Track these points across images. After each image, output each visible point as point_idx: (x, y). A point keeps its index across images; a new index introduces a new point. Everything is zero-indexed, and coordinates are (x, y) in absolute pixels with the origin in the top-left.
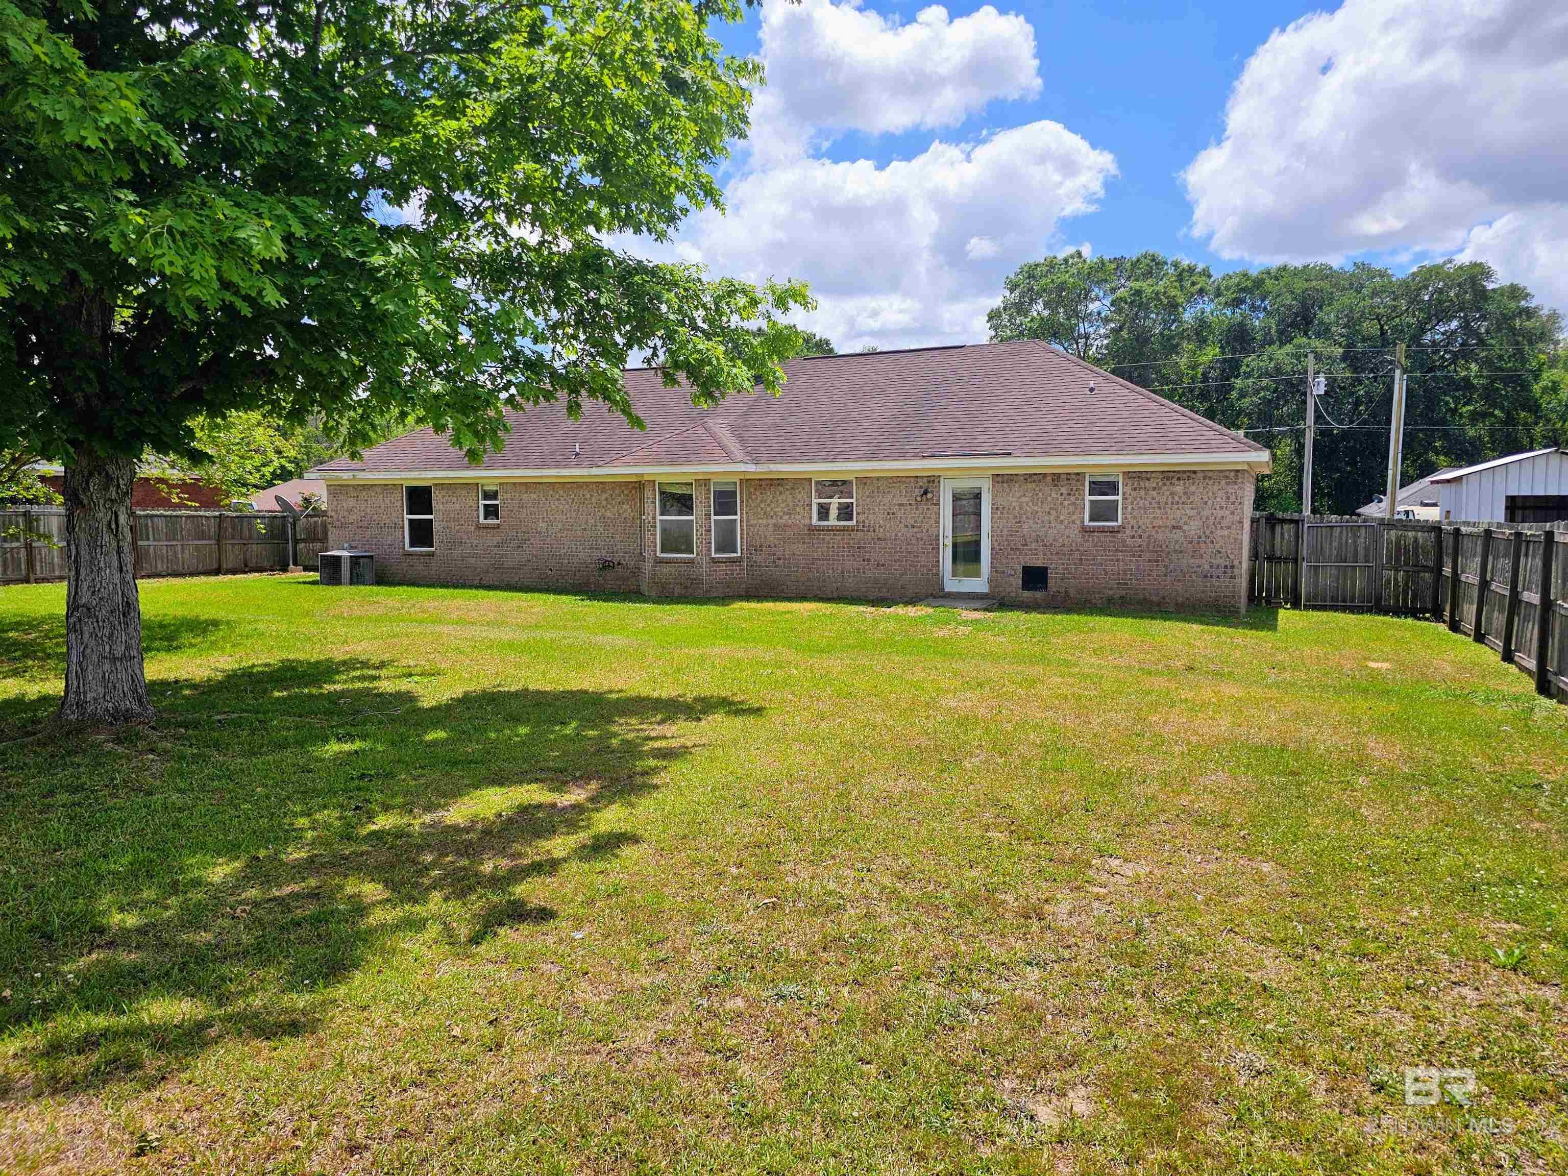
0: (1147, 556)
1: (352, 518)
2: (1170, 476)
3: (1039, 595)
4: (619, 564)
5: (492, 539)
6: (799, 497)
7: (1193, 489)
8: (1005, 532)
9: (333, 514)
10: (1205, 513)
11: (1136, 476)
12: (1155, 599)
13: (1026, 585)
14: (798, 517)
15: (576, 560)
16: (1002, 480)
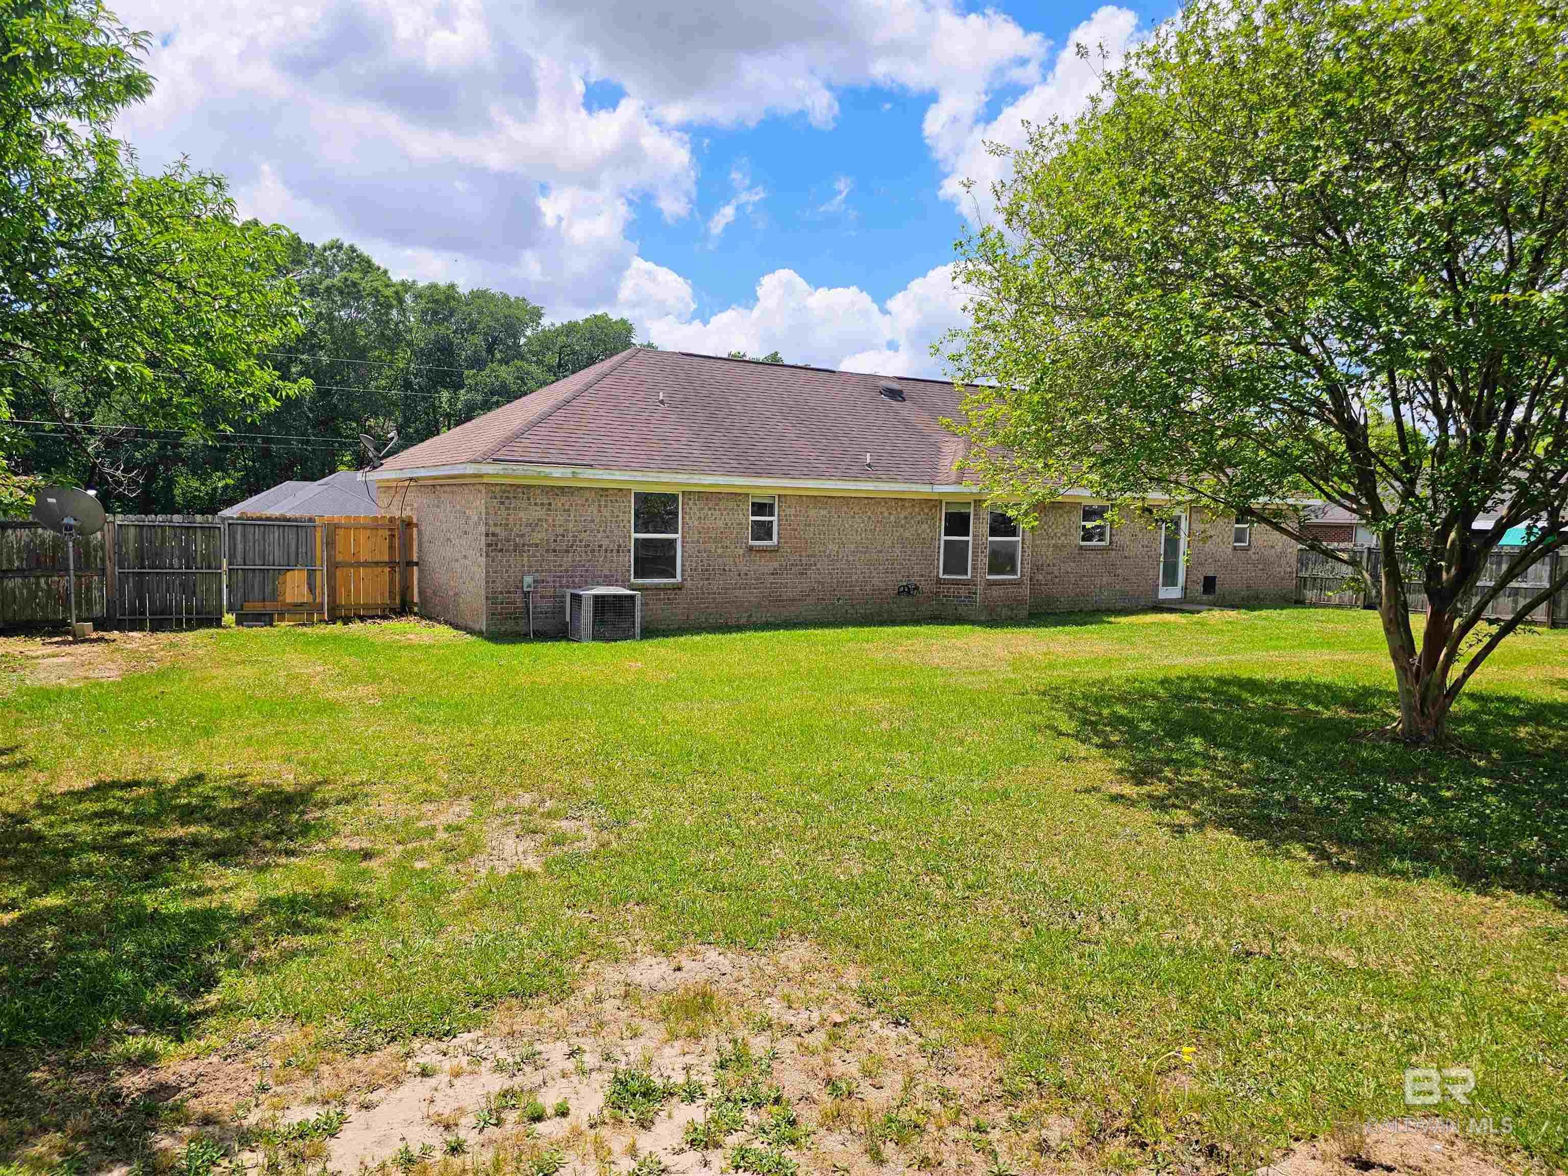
0: (1260, 567)
1: (537, 537)
3: (1211, 597)
4: (917, 588)
5: (766, 565)
6: (1073, 519)
9: (498, 530)
12: (1262, 596)
13: (1205, 591)
14: (1072, 538)
15: (869, 587)
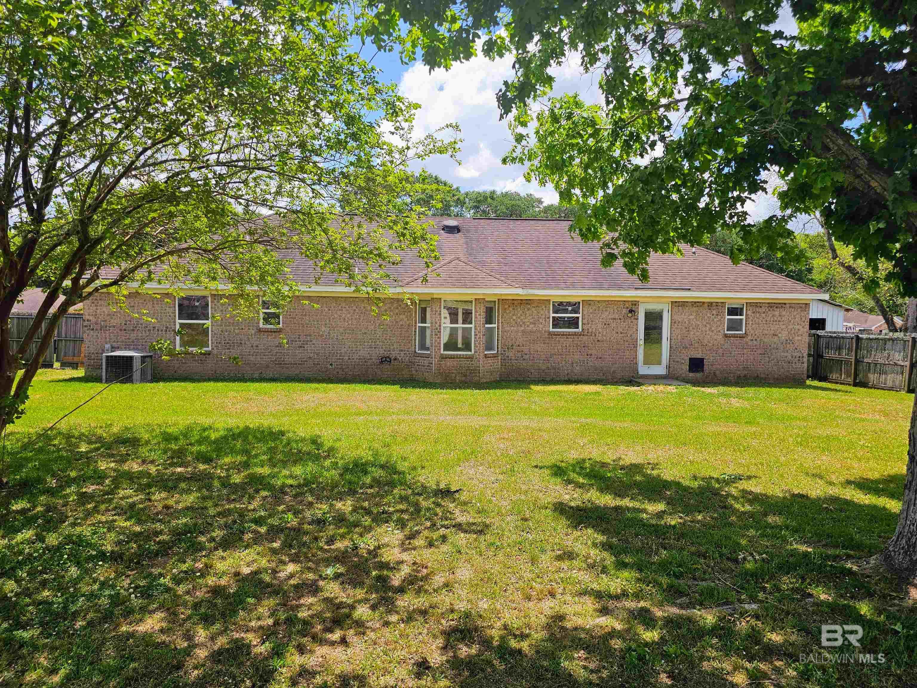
0: (759, 351)
1: (114, 322)
2: (773, 305)
3: (699, 375)
4: (395, 359)
6: (542, 312)
7: (784, 313)
8: (679, 337)
9: (91, 318)
10: (790, 327)
11: (755, 305)
12: (763, 376)
13: (691, 370)
14: (541, 326)
15: (356, 357)
16: (677, 304)
